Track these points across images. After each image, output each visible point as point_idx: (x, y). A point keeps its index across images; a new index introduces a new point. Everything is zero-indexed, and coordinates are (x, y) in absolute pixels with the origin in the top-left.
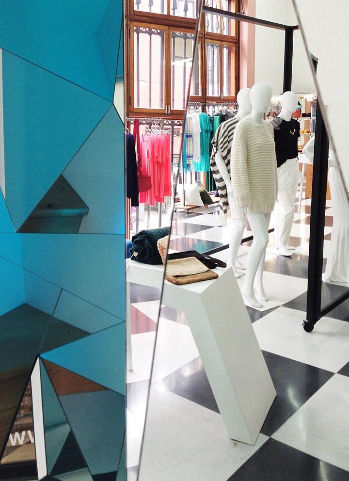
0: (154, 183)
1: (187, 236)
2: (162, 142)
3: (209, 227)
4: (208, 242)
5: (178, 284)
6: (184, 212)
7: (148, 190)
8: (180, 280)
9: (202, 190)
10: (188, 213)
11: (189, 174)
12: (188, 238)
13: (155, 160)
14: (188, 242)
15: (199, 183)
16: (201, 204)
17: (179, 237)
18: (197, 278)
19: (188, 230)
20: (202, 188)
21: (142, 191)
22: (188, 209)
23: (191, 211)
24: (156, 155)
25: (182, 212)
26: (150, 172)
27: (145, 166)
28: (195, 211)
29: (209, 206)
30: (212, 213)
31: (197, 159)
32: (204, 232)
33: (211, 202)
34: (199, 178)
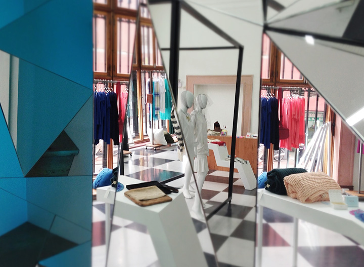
0: (291, 133)
1: (155, 168)
2: (298, 104)
3: (172, 161)
4: (171, 172)
5: (143, 206)
6: (153, 149)
7: (286, 138)
8: (144, 203)
9: (166, 133)
10: (155, 150)
11: (157, 122)
12: (156, 169)
13: (293, 117)
14: (156, 172)
15: (164, 127)
16: (166, 143)
17: (149, 168)
18: (156, 201)
19: (156, 163)
20: (167, 132)
21: (282, 139)
22: (156, 147)
23: (158, 149)
24: (293, 113)
25: (151, 149)
26: (288, 126)
27: (285, 121)
28: (161, 148)
29: (172, 145)
30: (174, 150)
31: (162, 111)
32: (168, 164)
33: (173, 142)
34: (165, 124)
